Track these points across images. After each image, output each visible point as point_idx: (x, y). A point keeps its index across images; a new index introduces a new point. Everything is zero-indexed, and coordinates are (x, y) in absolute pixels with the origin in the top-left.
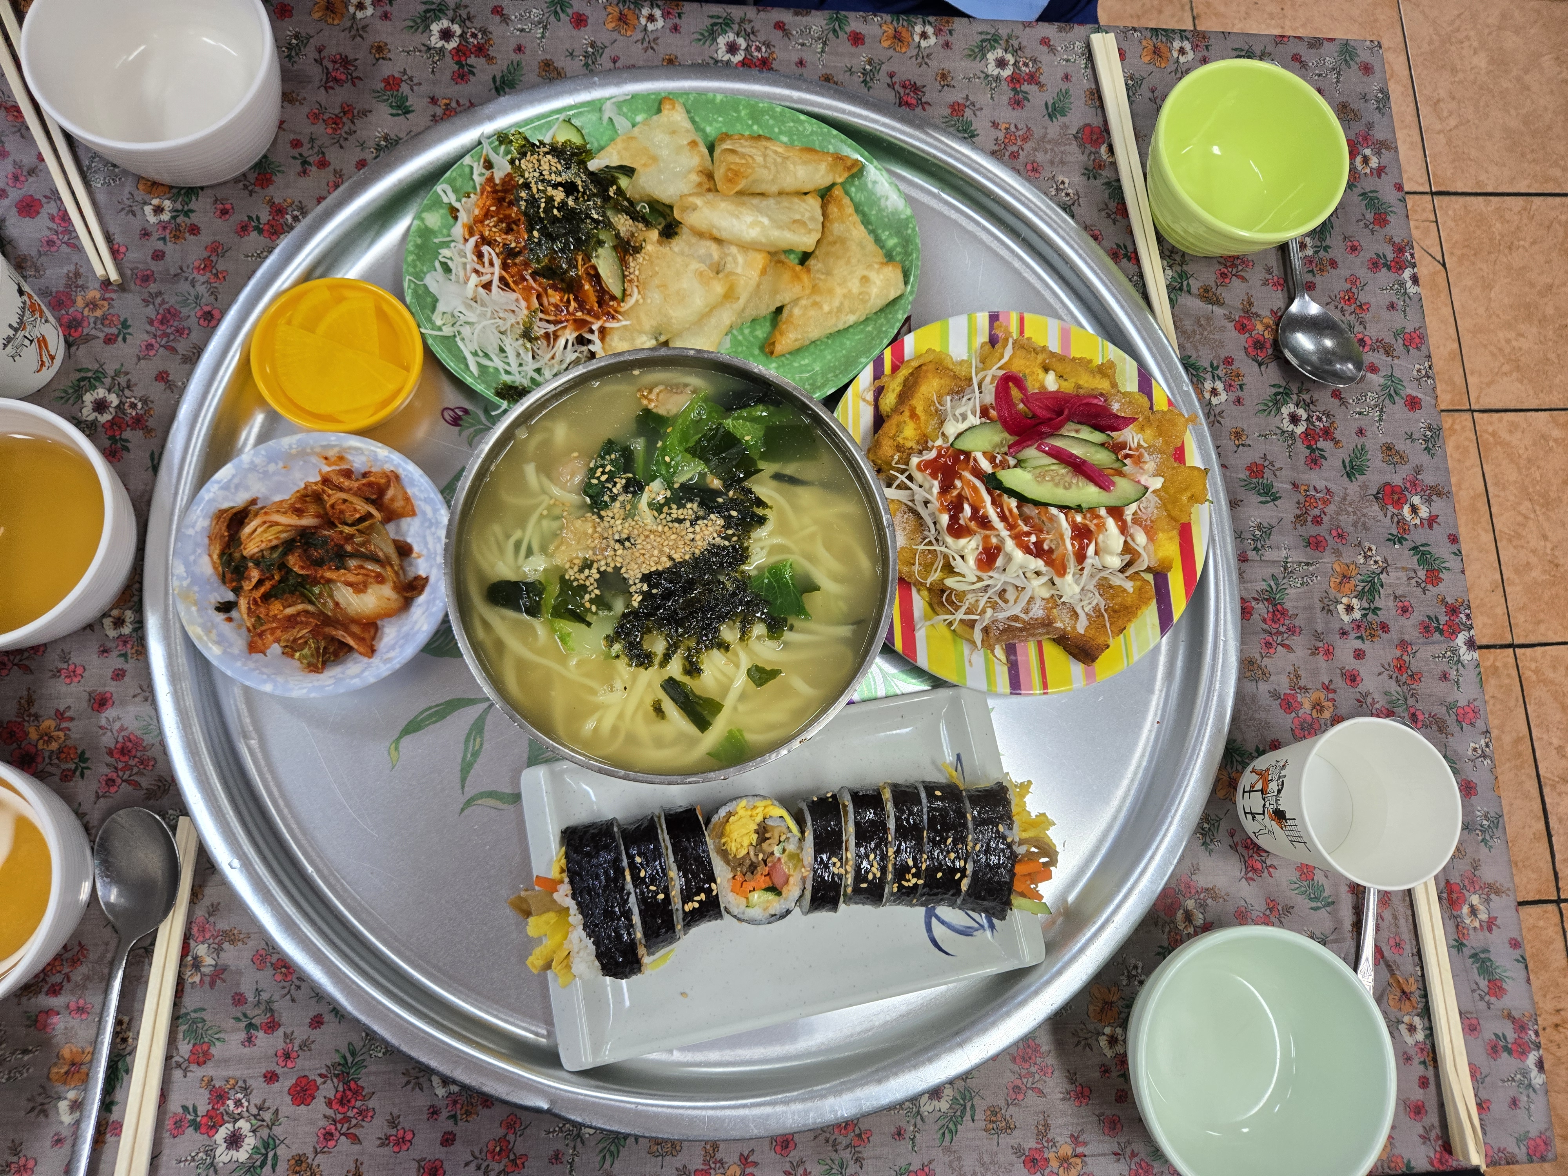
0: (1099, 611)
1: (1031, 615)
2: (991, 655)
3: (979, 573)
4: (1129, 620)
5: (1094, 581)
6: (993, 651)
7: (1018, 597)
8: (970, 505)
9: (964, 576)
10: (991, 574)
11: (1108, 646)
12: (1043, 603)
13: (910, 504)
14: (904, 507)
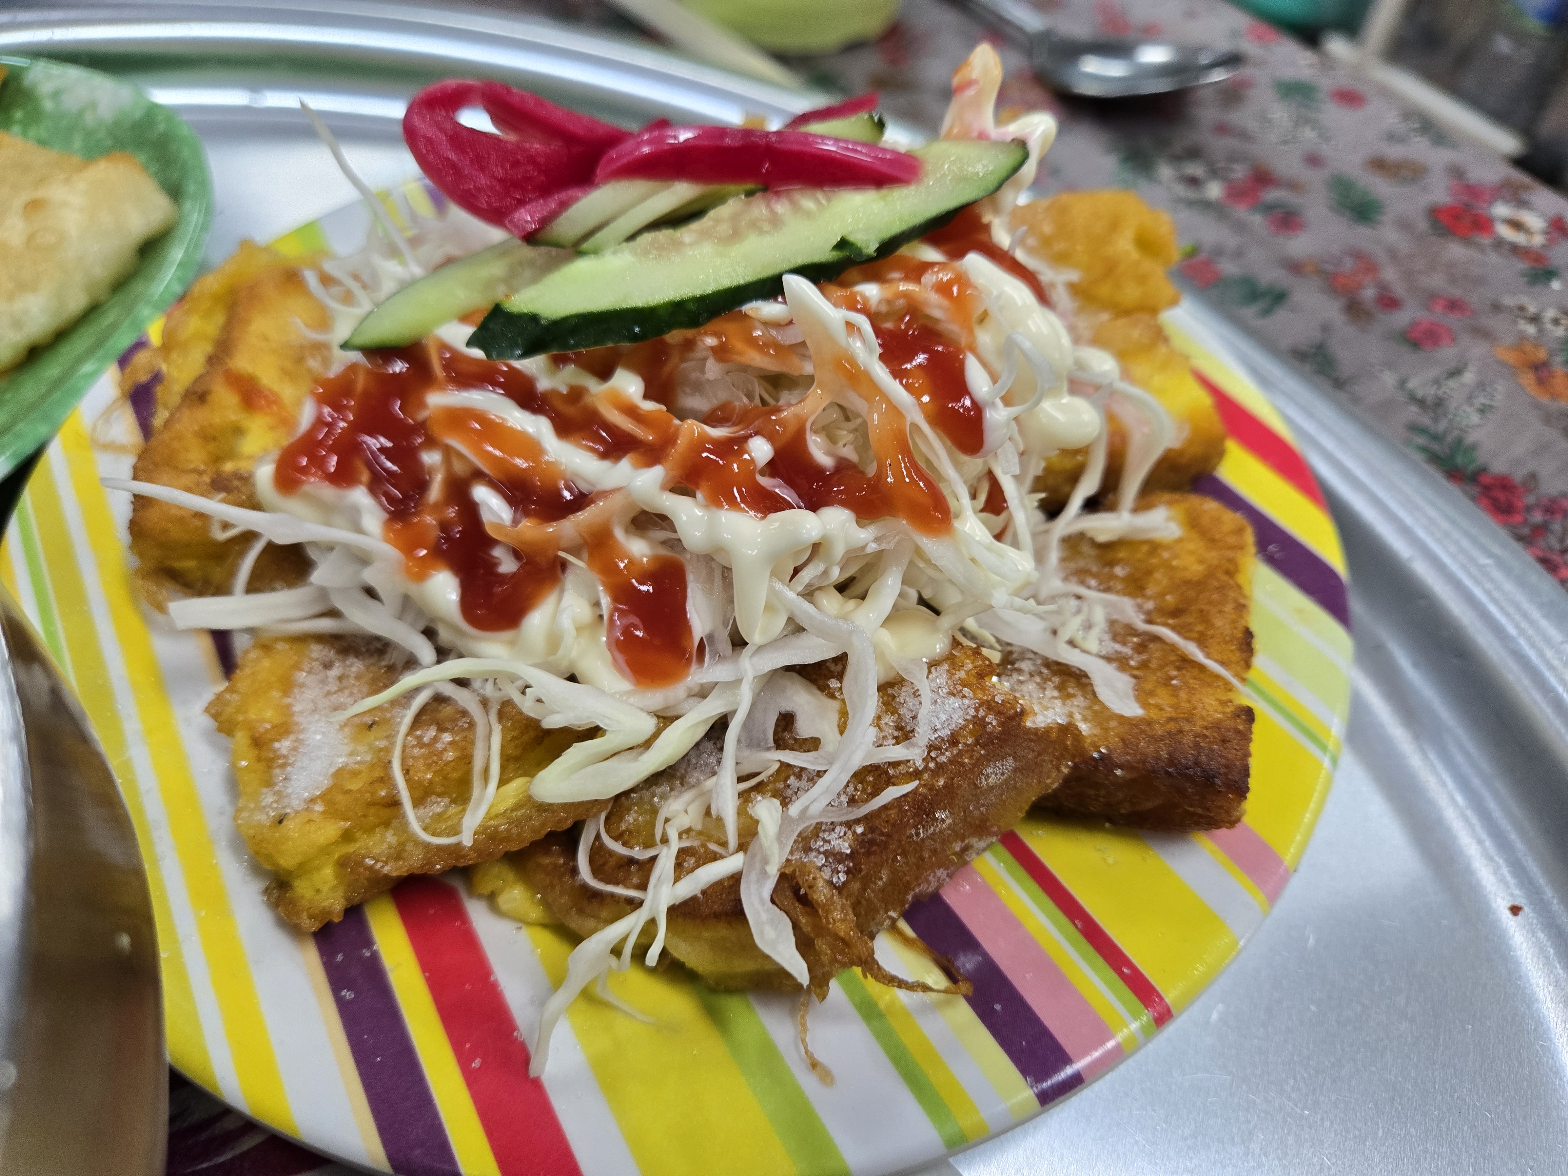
0: (1131, 631)
1: (923, 735)
2: (872, 986)
3: (657, 698)
4: (1241, 608)
5: (1054, 556)
6: (870, 965)
7: (844, 714)
8: (494, 484)
9: (594, 732)
10: (697, 676)
11: (1248, 714)
12: (941, 676)
13: (326, 625)
14: (317, 651)
